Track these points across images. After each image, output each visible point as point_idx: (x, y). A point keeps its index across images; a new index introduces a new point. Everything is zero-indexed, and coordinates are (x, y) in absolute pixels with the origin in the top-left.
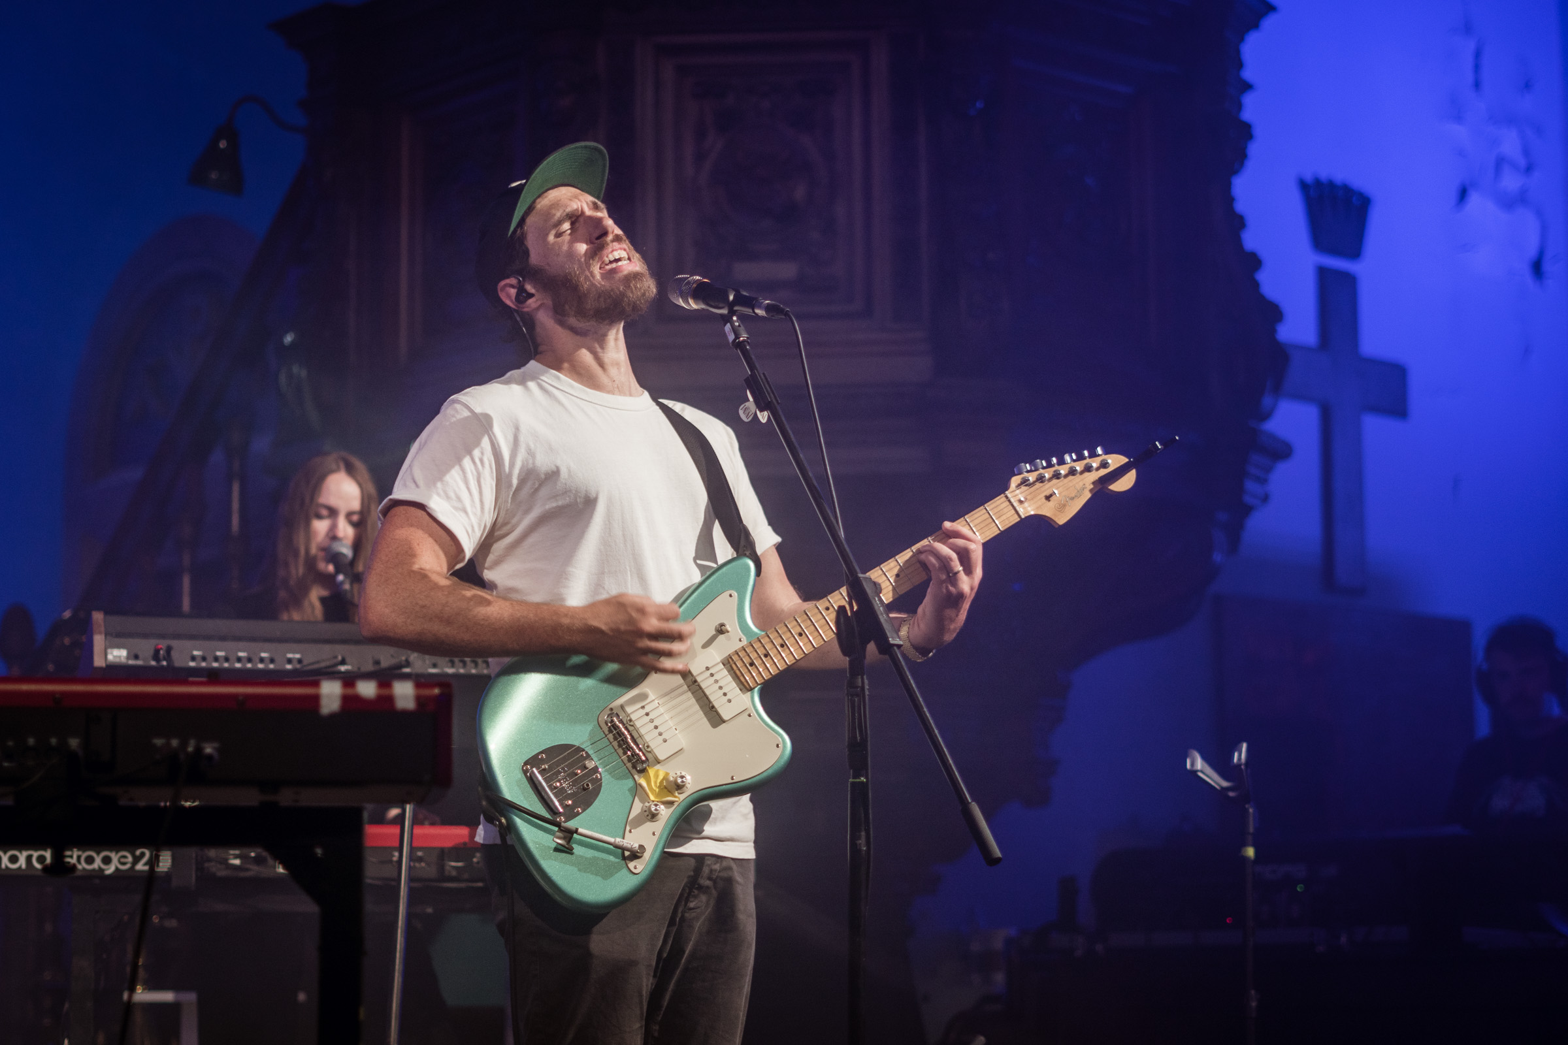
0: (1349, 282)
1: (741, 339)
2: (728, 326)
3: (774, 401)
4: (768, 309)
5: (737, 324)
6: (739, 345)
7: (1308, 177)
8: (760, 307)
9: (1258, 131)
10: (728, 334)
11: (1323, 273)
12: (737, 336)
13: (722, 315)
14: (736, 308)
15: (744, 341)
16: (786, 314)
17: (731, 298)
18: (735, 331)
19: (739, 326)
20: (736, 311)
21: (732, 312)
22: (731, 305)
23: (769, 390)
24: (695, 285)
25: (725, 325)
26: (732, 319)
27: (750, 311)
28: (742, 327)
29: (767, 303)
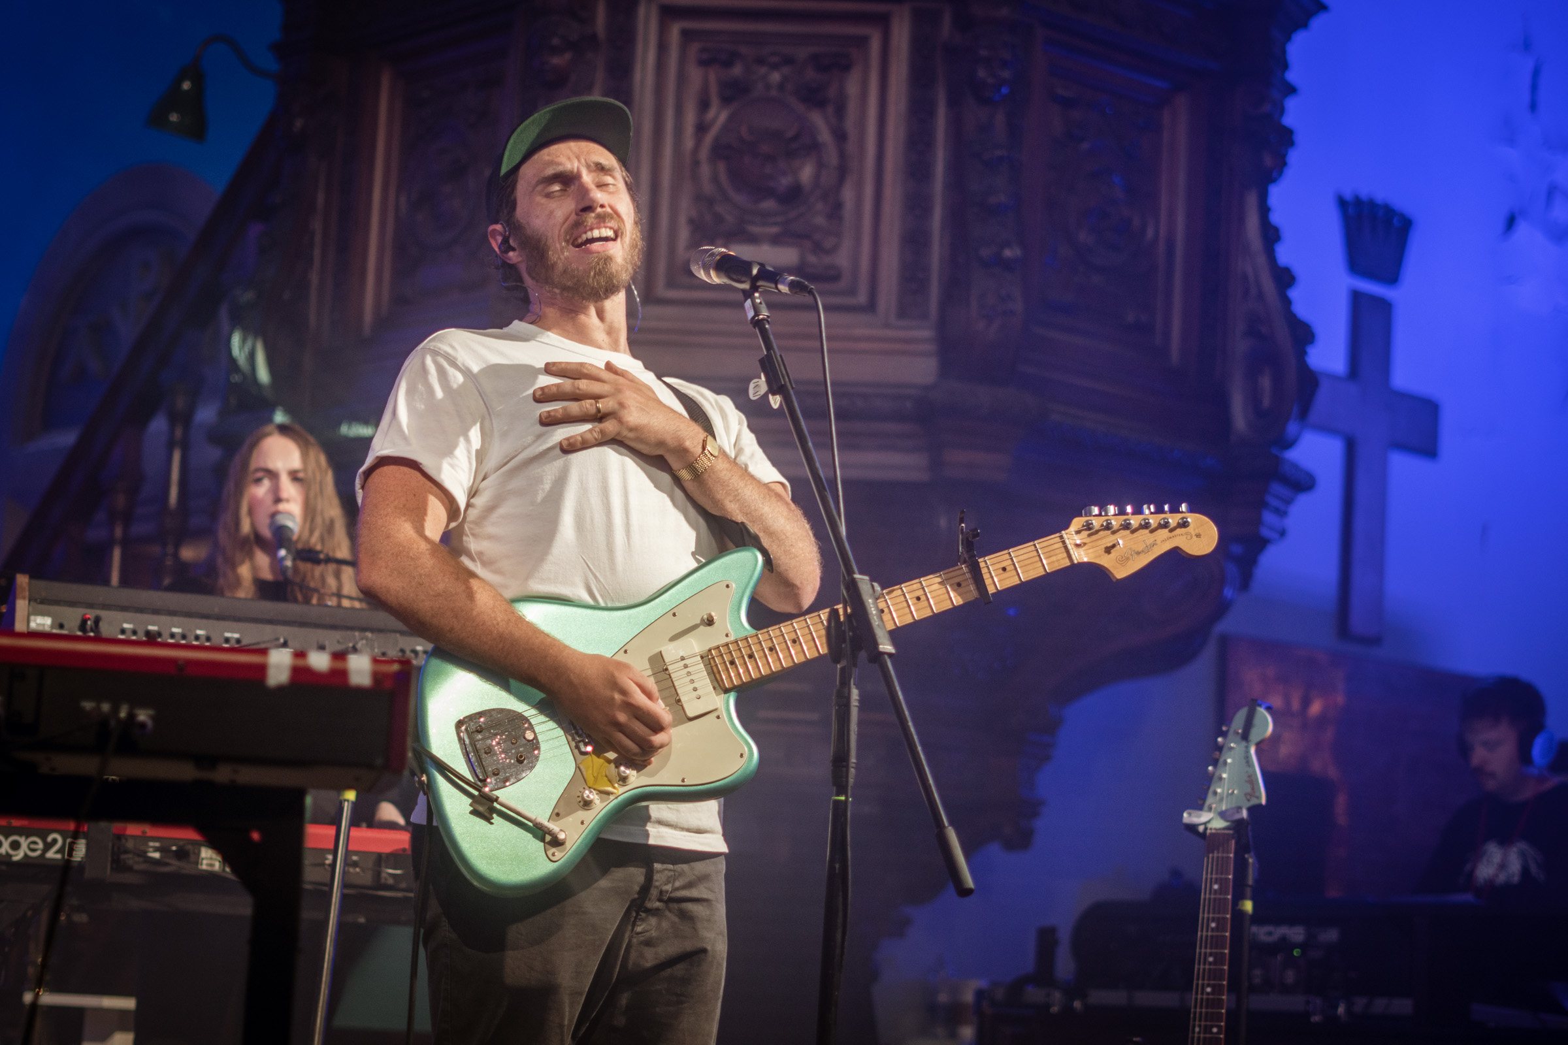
1: (761, 317)
2: (749, 301)
3: (788, 384)
4: (792, 285)
6: (757, 323)
8: (783, 283)
10: (747, 311)
12: (757, 313)
13: (744, 291)
15: (763, 319)
16: (810, 292)
17: (755, 271)
18: (756, 308)
19: (761, 303)
20: (759, 287)
21: (755, 288)
22: (754, 281)
23: (784, 372)
24: (718, 258)
25: (746, 300)
26: (754, 295)
27: (773, 286)
28: (764, 305)
29: (792, 280)
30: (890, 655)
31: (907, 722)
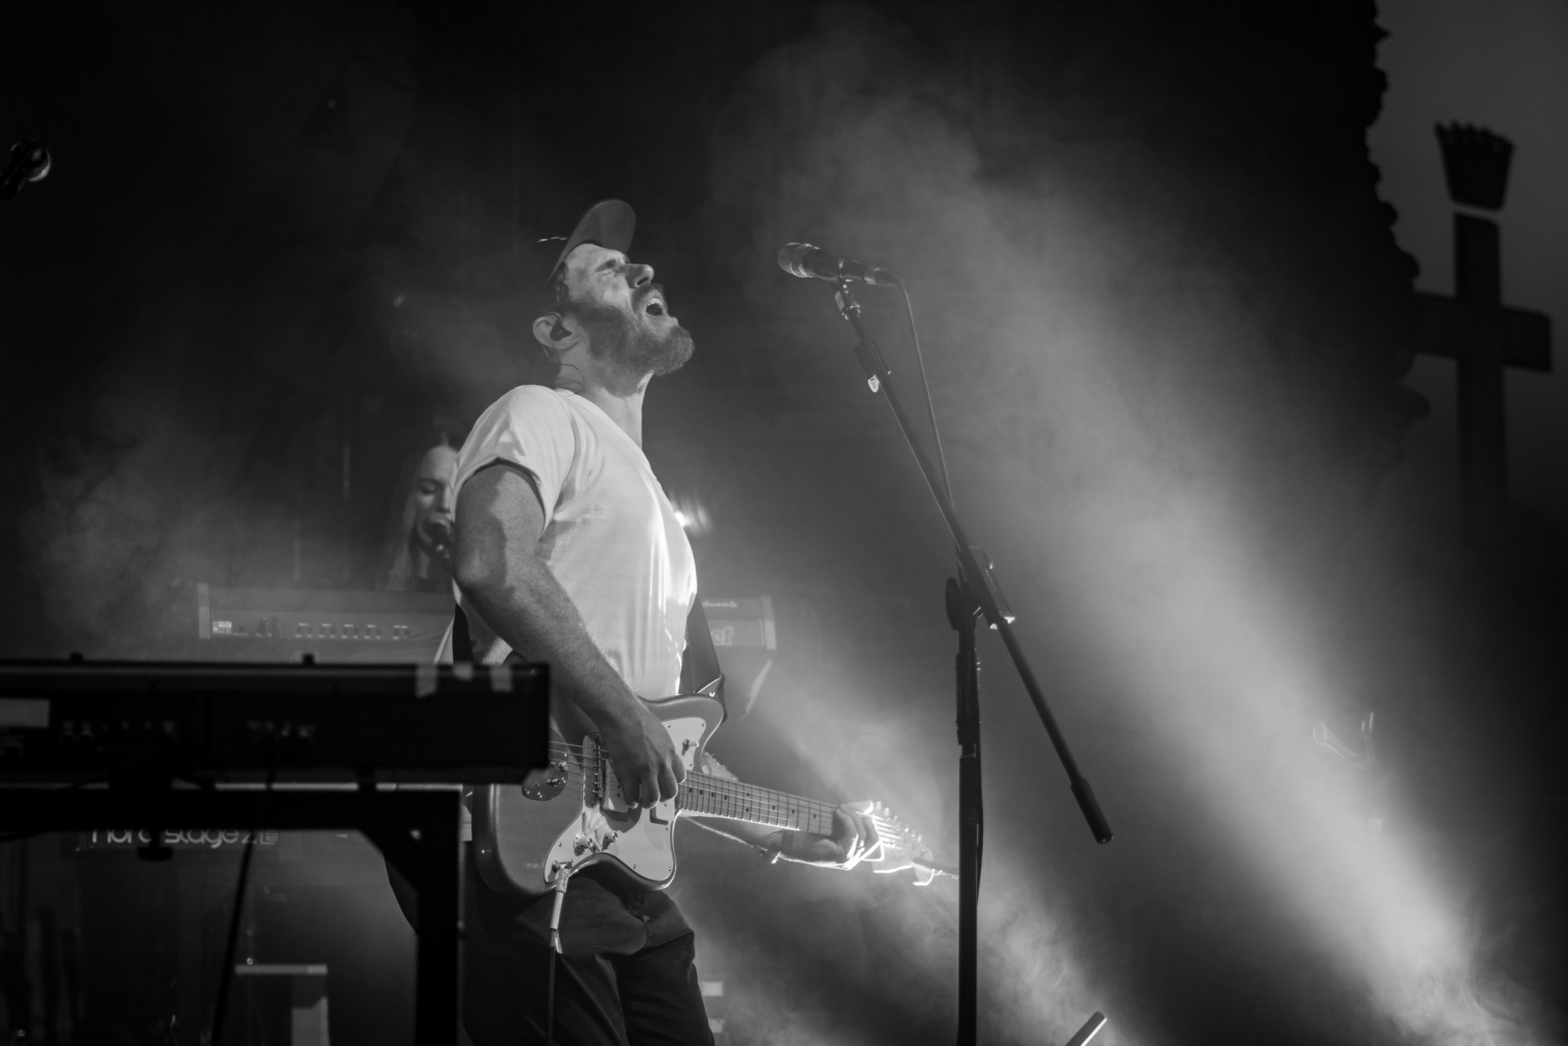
0: (1490, 231)
1: (852, 307)
2: (838, 295)
4: (877, 276)
5: (847, 292)
7: (1447, 124)
8: (869, 275)
9: (1392, 80)
10: (838, 302)
11: (1462, 223)
12: (847, 304)
14: (845, 276)
17: (841, 265)
18: (845, 298)
19: (849, 294)
20: (846, 279)
21: (842, 281)
22: (841, 274)
24: (805, 253)
25: (835, 293)
26: (842, 287)
27: (860, 279)
28: (852, 296)
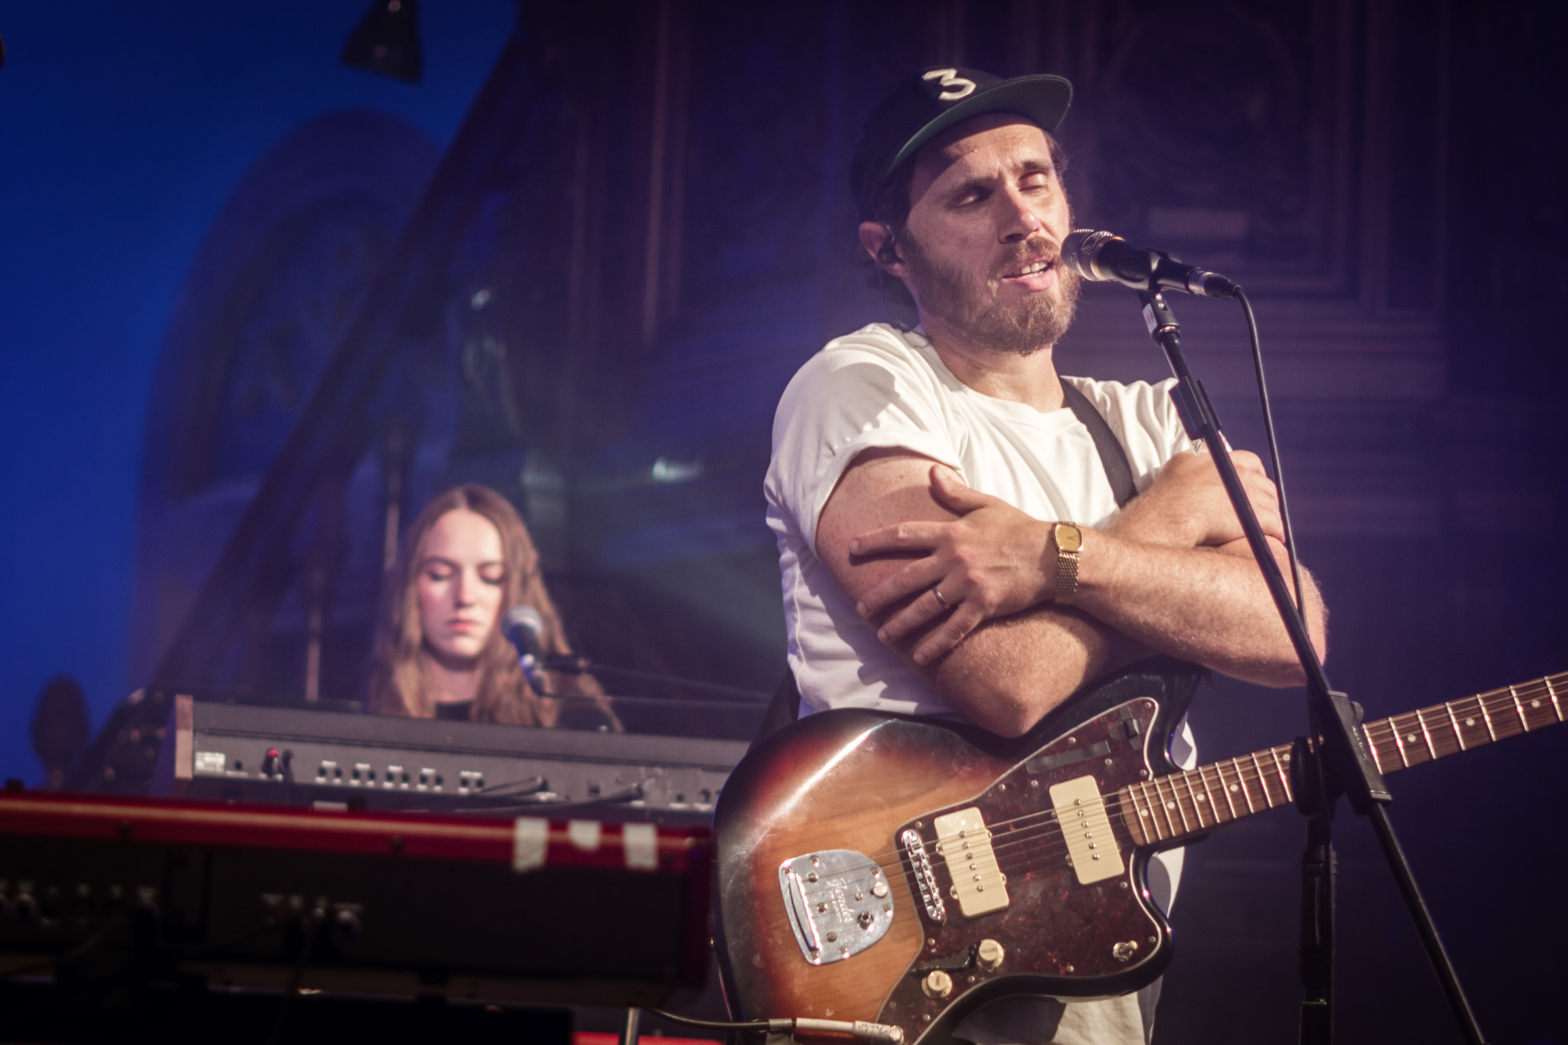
1: (1168, 328)
2: (1149, 307)
3: (1213, 423)
4: (1209, 284)
5: (1161, 305)
6: (1163, 338)
8: (1196, 281)
12: (1161, 324)
13: (1140, 293)
14: (1161, 282)
15: (1171, 332)
16: (1236, 294)
17: (1154, 266)
18: (1157, 315)
19: (1165, 308)
20: (1161, 286)
21: (1155, 288)
22: (1153, 278)
23: (1205, 406)
24: (1101, 245)
25: (1144, 307)
26: (1155, 297)
27: (1183, 286)
28: (1169, 311)
29: (1209, 276)
30: (1385, 803)
31: (1417, 898)
